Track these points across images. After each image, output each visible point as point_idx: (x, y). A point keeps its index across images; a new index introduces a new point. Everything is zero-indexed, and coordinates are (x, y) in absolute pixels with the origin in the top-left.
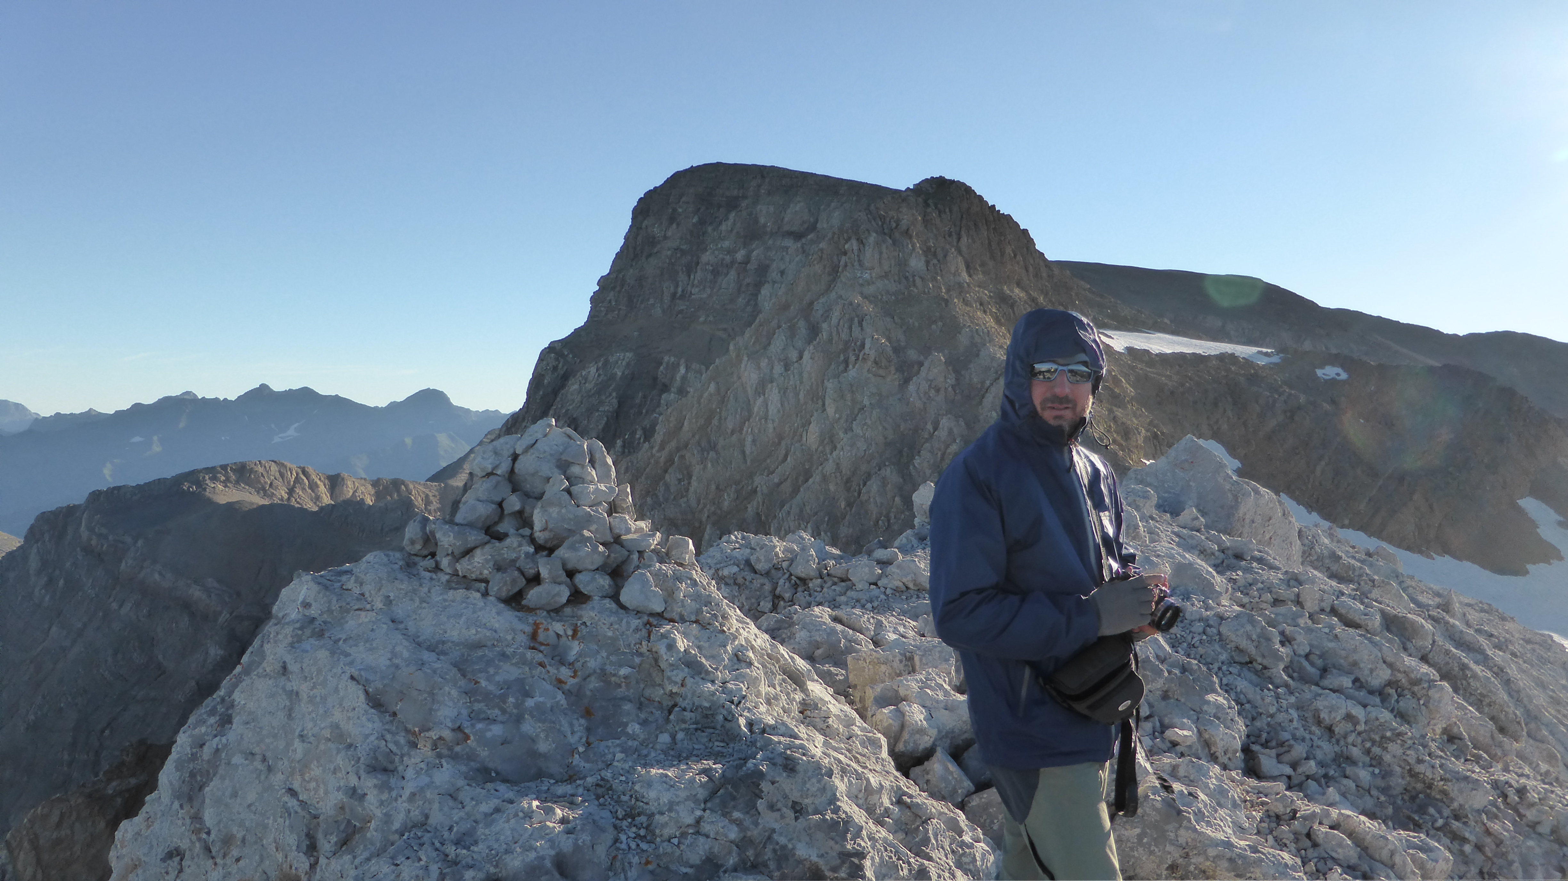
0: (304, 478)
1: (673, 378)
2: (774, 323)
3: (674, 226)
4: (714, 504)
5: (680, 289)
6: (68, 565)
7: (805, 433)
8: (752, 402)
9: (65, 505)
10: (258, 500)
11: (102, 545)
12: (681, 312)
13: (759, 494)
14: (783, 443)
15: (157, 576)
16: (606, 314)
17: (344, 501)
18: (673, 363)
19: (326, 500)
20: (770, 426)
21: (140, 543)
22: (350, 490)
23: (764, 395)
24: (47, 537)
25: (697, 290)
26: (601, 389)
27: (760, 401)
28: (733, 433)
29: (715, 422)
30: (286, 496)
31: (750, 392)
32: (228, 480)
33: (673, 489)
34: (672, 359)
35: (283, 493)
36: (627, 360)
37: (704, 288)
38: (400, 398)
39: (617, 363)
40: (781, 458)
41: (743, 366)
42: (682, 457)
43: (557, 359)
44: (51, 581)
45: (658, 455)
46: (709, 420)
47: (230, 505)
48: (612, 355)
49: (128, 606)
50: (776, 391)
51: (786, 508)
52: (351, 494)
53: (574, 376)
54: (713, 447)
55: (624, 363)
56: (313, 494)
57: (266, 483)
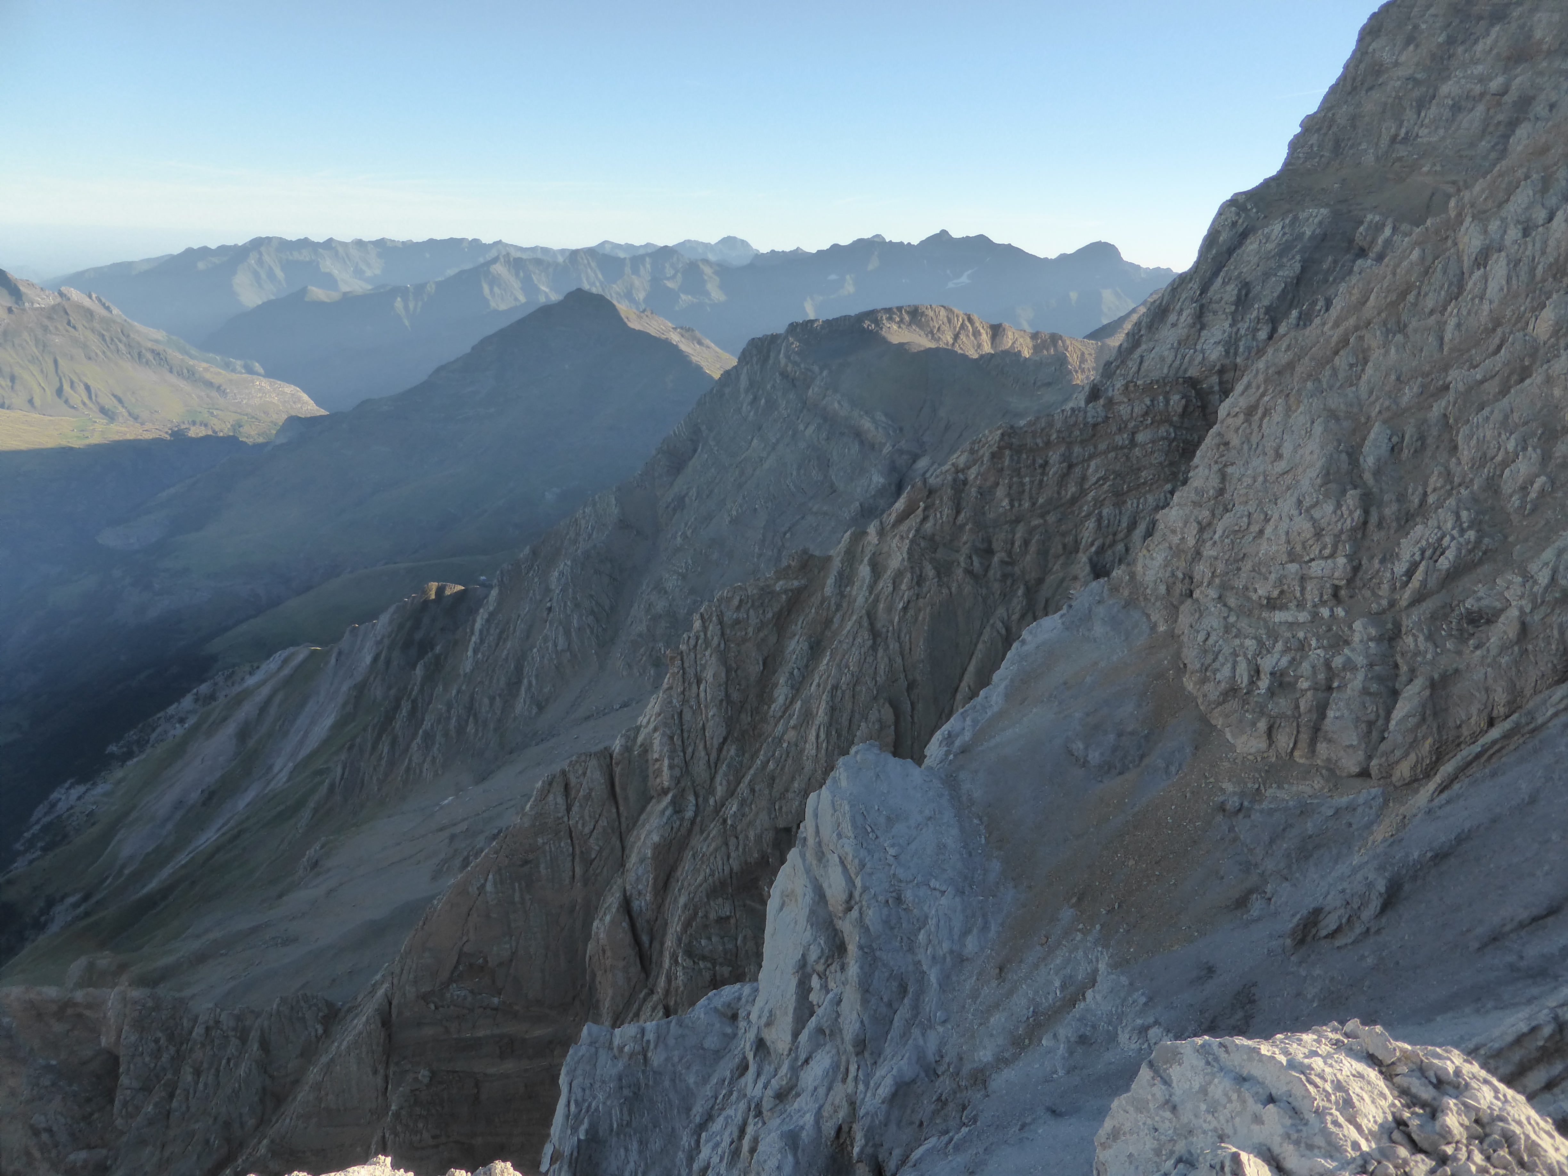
0: (969, 325)
1: (1373, 241)
2: (1520, 173)
3: (1411, 48)
4: (1390, 397)
5: (1403, 131)
6: (769, 387)
7: (1534, 319)
8: (1466, 276)
9: (769, 333)
10: (927, 343)
11: (796, 372)
12: (1400, 159)
13: (1452, 391)
14: (1499, 331)
15: (836, 405)
16: (1304, 162)
17: (1002, 351)
18: (1377, 222)
19: (987, 348)
20: (1486, 307)
21: (825, 373)
22: (1008, 341)
23: (1485, 267)
24: (755, 359)
25: (1426, 131)
26: (1284, 250)
27: (1478, 274)
28: (1432, 312)
29: (1411, 298)
30: (951, 341)
31: (1466, 264)
32: (902, 321)
33: (1341, 375)
34: (1377, 218)
35: (949, 338)
36: (1319, 218)
37: (1437, 128)
38: (1070, 250)
39: (1308, 220)
40: (1492, 348)
41: (1463, 229)
42: (1361, 338)
43: (1238, 214)
44: (755, 399)
45: (1331, 333)
46: (1403, 295)
47: (901, 345)
48: (1303, 211)
49: (811, 428)
50: (1503, 262)
51: (1486, 412)
52: (1010, 345)
53: (1254, 235)
54: (1402, 328)
55: (1316, 221)
56: (975, 342)
57: (934, 327)
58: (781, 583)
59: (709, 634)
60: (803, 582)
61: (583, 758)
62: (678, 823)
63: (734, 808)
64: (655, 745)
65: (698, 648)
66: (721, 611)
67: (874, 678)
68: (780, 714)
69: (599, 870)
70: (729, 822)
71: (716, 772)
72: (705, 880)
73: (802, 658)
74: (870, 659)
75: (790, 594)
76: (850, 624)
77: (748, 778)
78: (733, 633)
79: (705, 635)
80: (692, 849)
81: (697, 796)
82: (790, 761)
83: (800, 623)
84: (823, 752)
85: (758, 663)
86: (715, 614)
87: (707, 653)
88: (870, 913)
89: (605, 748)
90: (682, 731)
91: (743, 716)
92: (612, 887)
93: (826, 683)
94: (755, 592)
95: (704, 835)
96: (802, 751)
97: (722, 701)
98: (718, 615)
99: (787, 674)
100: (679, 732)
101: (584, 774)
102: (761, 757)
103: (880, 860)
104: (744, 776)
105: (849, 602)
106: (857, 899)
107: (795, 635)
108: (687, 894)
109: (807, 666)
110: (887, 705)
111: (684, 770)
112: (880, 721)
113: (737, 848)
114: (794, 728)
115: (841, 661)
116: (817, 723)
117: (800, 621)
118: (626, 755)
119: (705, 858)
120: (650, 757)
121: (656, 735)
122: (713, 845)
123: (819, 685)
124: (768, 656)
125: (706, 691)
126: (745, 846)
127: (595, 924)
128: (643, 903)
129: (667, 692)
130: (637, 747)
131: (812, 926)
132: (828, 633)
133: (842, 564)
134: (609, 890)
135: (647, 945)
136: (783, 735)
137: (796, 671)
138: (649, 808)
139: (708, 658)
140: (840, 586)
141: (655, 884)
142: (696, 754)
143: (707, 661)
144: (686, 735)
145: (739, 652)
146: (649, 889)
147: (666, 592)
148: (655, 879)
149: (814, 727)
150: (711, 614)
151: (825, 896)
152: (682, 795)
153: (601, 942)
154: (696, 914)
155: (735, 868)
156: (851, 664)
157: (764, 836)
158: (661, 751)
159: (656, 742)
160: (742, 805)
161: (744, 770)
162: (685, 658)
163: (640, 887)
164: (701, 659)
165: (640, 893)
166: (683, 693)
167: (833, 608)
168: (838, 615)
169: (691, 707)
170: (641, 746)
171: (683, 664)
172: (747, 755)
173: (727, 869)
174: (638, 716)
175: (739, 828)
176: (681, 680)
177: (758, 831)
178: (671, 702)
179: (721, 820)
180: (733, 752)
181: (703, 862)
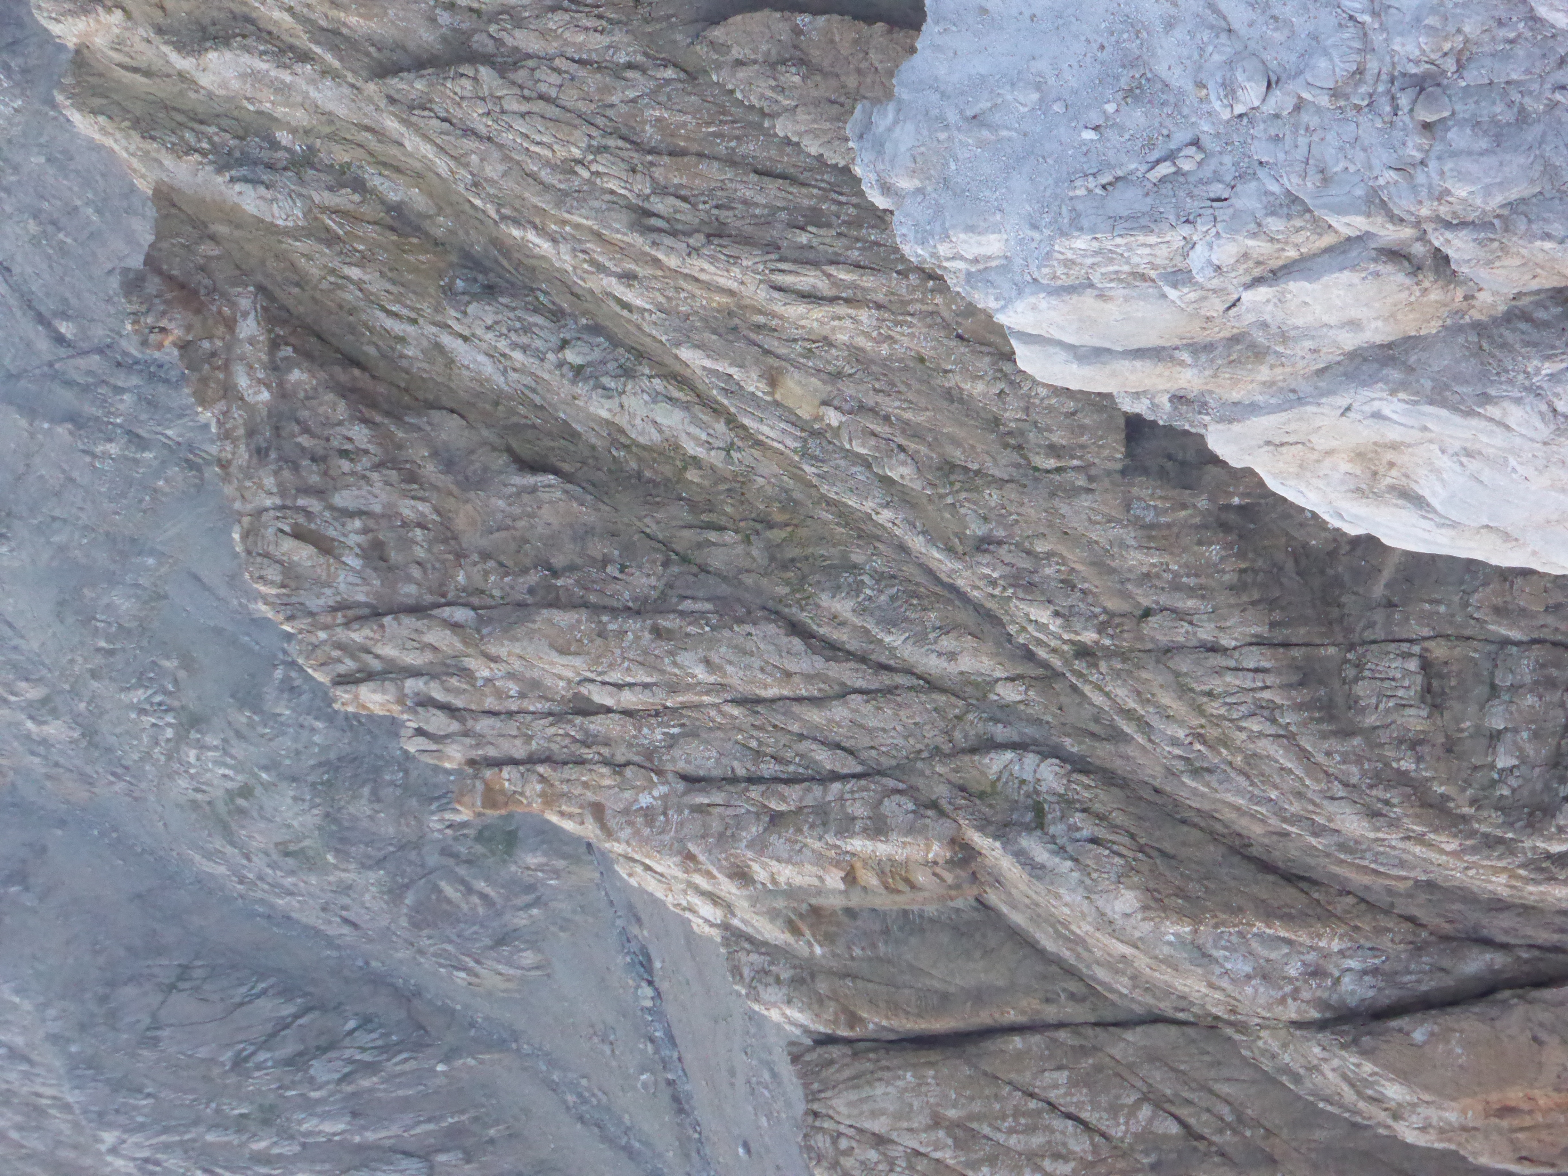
58: (243, 381)
59: (413, 659)
60: (245, 303)
61: (821, 1142)
62: (1077, 818)
63: (1043, 615)
64: (798, 881)
65: (458, 703)
66: (334, 609)
67: (617, 71)
68: (720, 427)
69: (1225, 1111)
70: (1089, 636)
71: (909, 672)
72: (1287, 737)
73: (526, 330)
74: (548, 82)
75: (287, 352)
76: (412, 142)
77: (936, 557)
78: (416, 572)
79: (415, 673)
80: (1170, 772)
81: (991, 745)
82: (891, 405)
83: (397, 327)
84: (868, 281)
85: (533, 490)
86: (342, 635)
87: (483, 671)
88: (1461, 191)
89: (795, 1059)
90: (752, 780)
91: (716, 560)
92: (1286, 1070)
93: (623, 250)
94: (269, 482)
95: (1128, 728)
96: (856, 355)
97: (658, 632)
98: (347, 625)
99: (581, 389)
100: (755, 792)
101: (880, 1141)
102: (869, 506)
103: (1277, 139)
104: (930, 572)
105: (331, 137)
106: (1407, 232)
107: (438, 347)
108: (1331, 807)
109: (557, 315)
110: (717, 33)
111: (891, 783)
112: (773, 65)
113: (1181, 615)
114: (773, 383)
115: (546, 187)
116: (762, 294)
117: (389, 323)
118: (822, 986)
119: (1212, 733)
120: (837, 902)
121: (760, 874)
122: (1166, 699)
123: (628, 278)
124: (509, 450)
125: (619, 687)
126: (1176, 587)
127: (1410, 1137)
128: (1352, 963)
129: (612, 823)
130: (800, 947)
131: (1486, 399)
132: (441, 227)
133: (191, 150)
134: (1297, 1079)
135: (1498, 960)
136: (796, 422)
137: (571, 356)
138: (1018, 918)
139: (499, 670)
140: (270, 167)
141: (1288, 918)
142: (839, 734)
143: (511, 676)
144: (769, 768)
145: (486, 556)
146: (1303, 937)
147: (246, 791)
148: (1269, 914)
149: (778, 308)
150: (339, 646)
151: (1390, 346)
152: (982, 795)
153: (1471, 1120)
154: (1402, 779)
155: (1255, 629)
156: (561, 152)
157: (1150, 517)
158: (819, 859)
159: (787, 874)
160: (1031, 586)
161: (909, 570)
162: (491, 752)
163: (1293, 970)
164: (500, 695)
165: (1316, 973)
166: (618, 768)
167: (346, 199)
168: (375, 180)
169: (672, 741)
170: (795, 931)
171: (514, 762)
172: (857, 557)
173: (1253, 658)
174: (690, 937)
175: (1112, 604)
176: (570, 772)
177: (1129, 536)
178: (648, 814)
179: (1078, 665)
180: (843, 606)
181: (1224, 741)
